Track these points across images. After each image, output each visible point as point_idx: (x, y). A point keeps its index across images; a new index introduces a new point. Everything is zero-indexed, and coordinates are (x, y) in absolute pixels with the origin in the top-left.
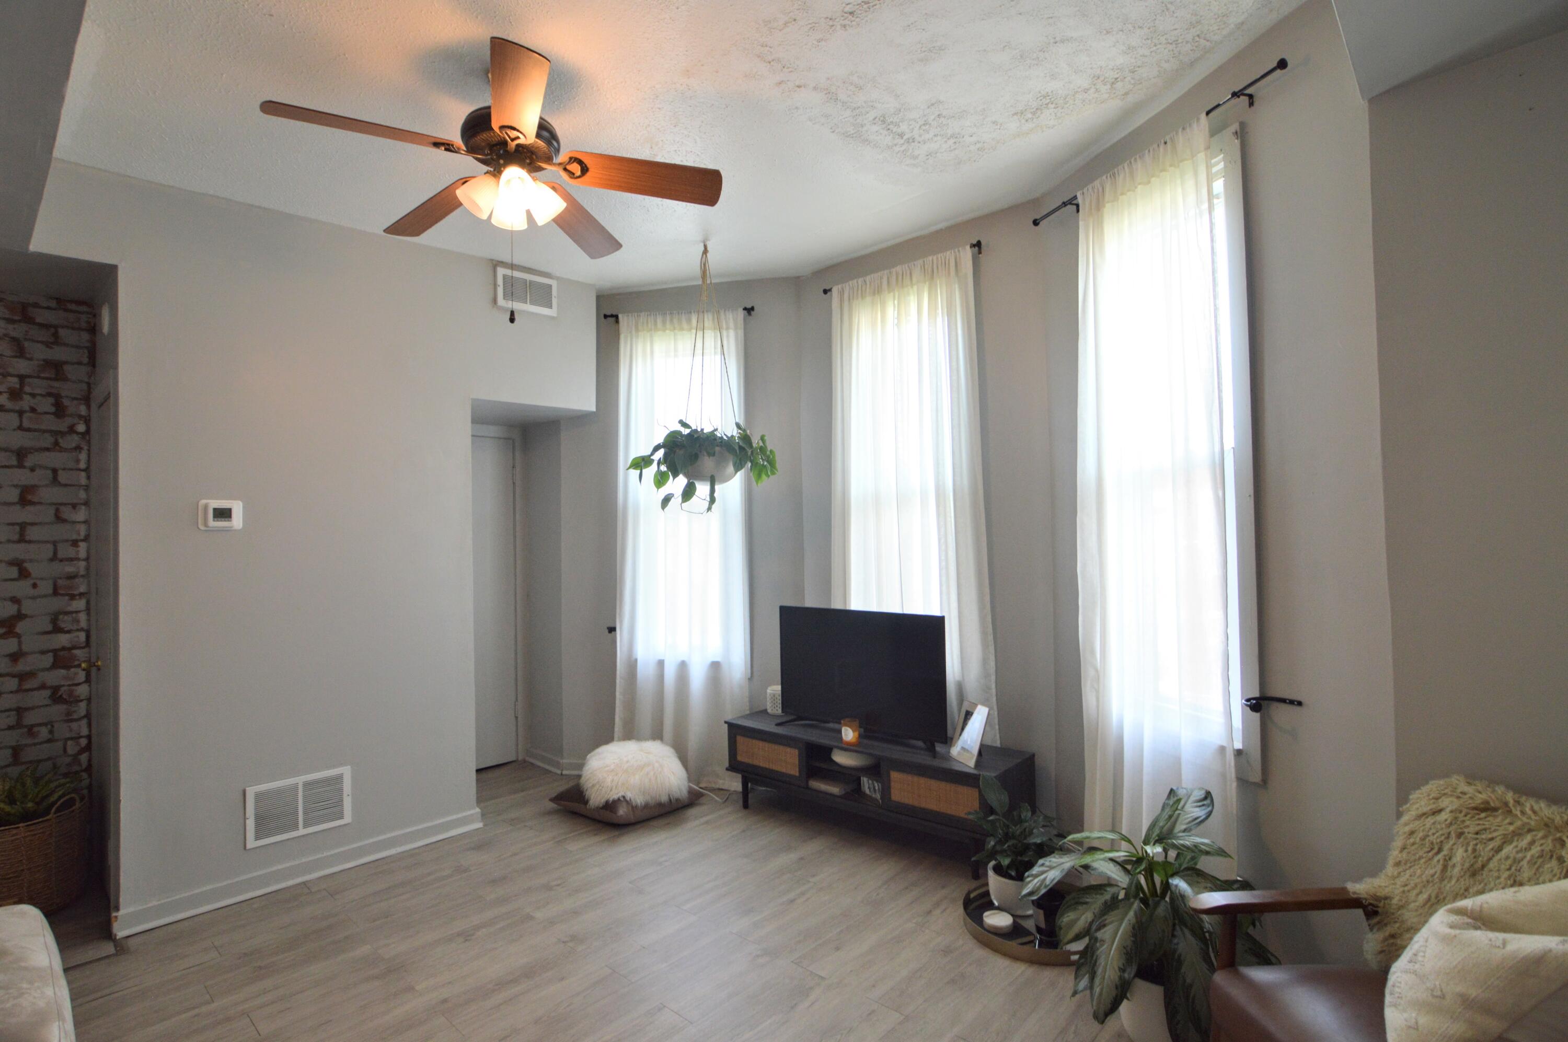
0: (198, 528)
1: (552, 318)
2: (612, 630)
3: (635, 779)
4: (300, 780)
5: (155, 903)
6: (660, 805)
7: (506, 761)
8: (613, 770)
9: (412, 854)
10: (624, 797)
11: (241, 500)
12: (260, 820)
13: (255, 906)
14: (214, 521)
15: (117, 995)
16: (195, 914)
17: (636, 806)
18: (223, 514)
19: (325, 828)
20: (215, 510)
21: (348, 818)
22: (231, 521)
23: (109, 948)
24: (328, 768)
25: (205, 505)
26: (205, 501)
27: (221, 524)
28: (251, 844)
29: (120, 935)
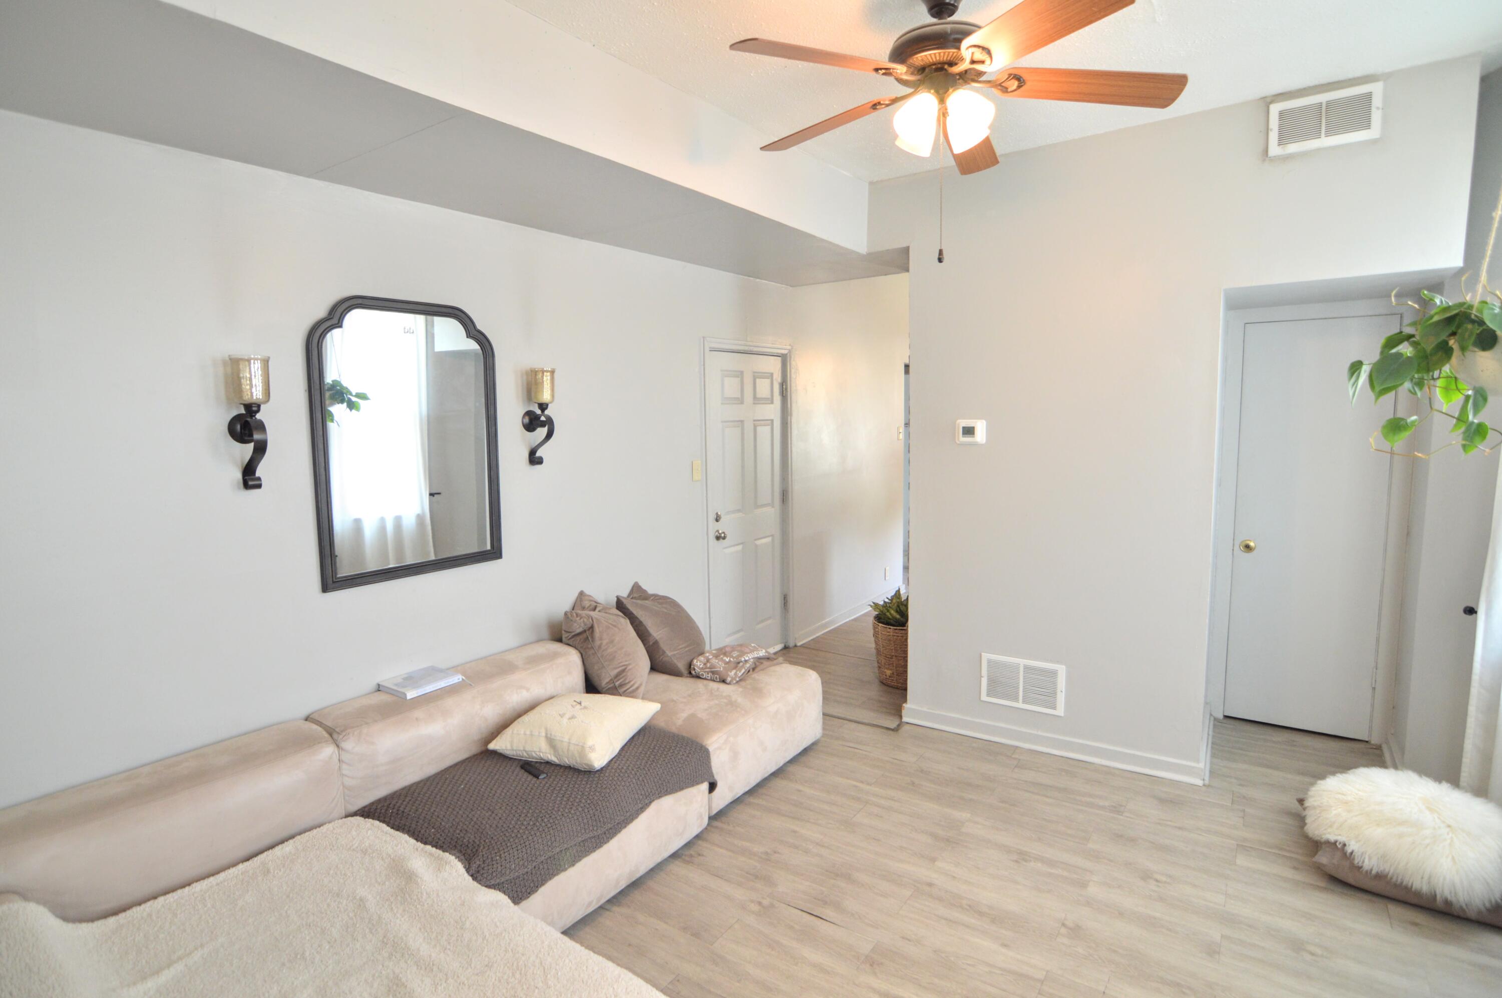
0: (955, 442)
1: (1374, 142)
2: (1471, 611)
3: (1377, 833)
4: (1022, 662)
5: (925, 709)
6: (1407, 889)
7: (1361, 739)
8: (1346, 803)
9: (1109, 772)
10: (1345, 845)
11: (985, 420)
12: (992, 682)
13: (974, 745)
14: (963, 437)
15: (858, 751)
16: (943, 729)
17: (1359, 868)
18: (969, 431)
19: (1044, 712)
20: (964, 428)
21: (1060, 711)
22: (974, 437)
23: (893, 724)
24: (1047, 661)
25: (959, 424)
26: (959, 421)
27: (968, 439)
28: (984, 697)
29: (905, 719)
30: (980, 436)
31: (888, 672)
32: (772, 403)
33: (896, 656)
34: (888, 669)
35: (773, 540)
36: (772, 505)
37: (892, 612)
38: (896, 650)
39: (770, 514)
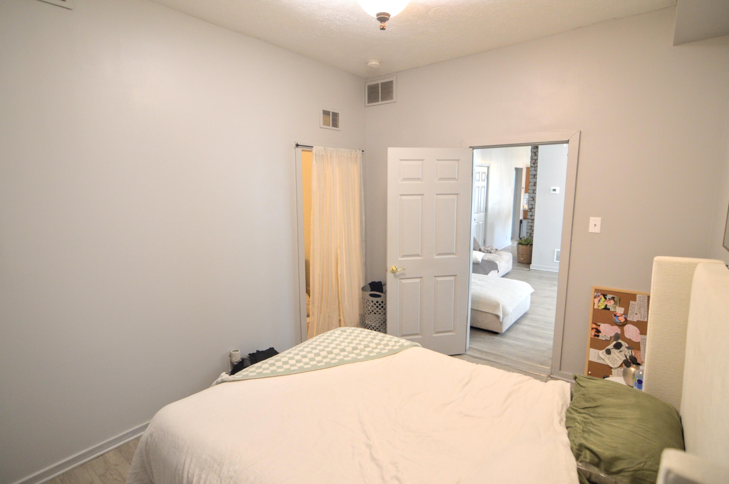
0: (550, 193)
5: (537, 265)
12: (557, 257)
13: (552, 273)
16: (542, 270)
18: (555, 190)
20: (553, 189)
25: (551, 188)
26: (551, 187)
27: (554, 192)
28: (555, 261)
29: (531, 268)
30: (557, 192)
31: (522, 259)
32: (485, 181)
33: (525, 254)
34: (522, 258)
35: (483, 223)
36: (483, 212)
37: (523, 242)
38: (525, 252)
39: (483, 214)
